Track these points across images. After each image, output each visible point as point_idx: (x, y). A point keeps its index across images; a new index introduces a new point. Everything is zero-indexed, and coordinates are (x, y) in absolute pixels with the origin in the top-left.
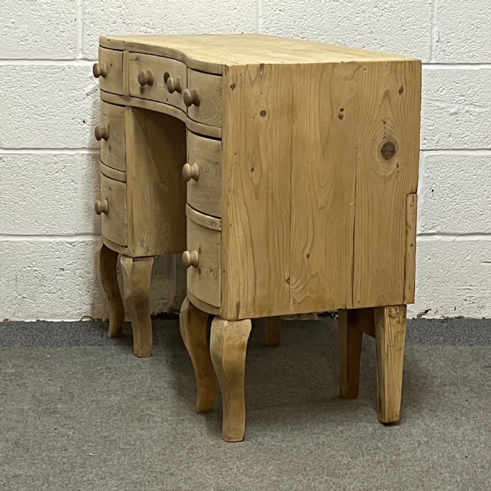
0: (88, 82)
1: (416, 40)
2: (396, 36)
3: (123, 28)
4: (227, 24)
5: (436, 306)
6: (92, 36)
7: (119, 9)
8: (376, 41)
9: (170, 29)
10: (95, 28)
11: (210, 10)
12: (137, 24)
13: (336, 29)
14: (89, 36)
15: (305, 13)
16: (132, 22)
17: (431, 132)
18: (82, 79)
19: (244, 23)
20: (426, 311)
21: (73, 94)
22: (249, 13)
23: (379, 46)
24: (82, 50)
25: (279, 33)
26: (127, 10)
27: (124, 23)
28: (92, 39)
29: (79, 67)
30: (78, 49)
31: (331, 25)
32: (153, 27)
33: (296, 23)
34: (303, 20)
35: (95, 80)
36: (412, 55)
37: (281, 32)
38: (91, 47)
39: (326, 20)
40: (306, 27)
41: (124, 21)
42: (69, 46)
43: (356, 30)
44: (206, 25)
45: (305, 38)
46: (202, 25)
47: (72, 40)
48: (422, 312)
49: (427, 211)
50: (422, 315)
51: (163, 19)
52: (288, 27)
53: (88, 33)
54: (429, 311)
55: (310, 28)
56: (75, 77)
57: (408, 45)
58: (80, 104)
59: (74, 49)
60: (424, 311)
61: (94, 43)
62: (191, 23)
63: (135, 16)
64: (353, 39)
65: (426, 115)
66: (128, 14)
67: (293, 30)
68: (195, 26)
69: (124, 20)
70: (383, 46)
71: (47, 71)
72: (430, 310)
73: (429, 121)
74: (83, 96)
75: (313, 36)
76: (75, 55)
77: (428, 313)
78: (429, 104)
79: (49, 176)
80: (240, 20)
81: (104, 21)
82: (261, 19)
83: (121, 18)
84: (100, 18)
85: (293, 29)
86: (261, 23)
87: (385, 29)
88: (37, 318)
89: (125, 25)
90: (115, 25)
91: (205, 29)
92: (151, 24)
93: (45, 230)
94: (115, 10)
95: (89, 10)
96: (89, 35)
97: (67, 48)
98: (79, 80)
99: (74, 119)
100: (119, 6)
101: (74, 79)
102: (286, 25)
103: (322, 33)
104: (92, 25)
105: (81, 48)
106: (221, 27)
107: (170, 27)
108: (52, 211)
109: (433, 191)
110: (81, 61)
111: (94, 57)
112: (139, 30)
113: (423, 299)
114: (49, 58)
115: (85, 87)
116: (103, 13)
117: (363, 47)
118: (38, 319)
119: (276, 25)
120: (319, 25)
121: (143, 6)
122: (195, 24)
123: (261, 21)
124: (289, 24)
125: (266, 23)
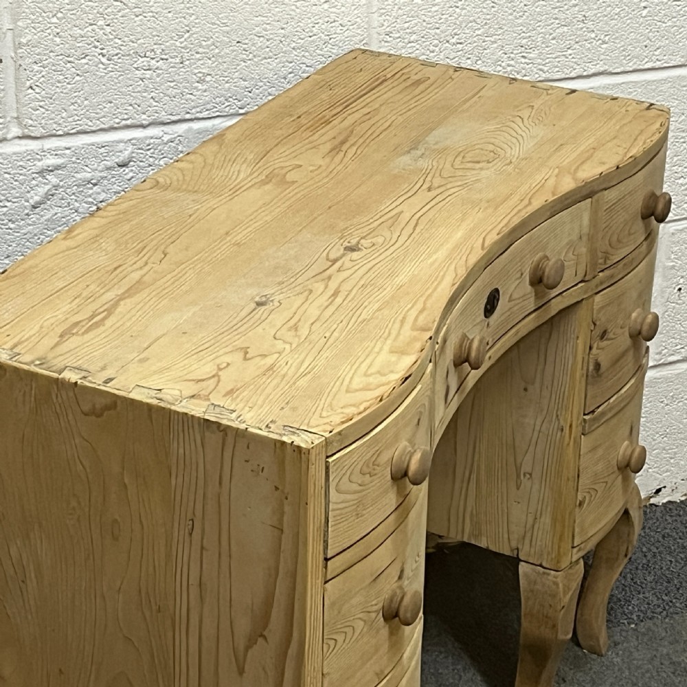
0: (34, 182)
1: (664, 25)
2: (629, 21)
3: (101, 66)
4: (311, 34)
5: (674, 480)
6: (38, 90)
7: (90, 28)
8: (593, 35)
9: (198, 56)
10: (43, 73)
11: (277, 10)
12: (129, 55)
13: (520, 21)
14: (30, 91)
16: (118, 51)
17: (683, 188)
18: (21, 177)
19: (345, 29)
20: (658, 491)
21: (5, 209)
22: (353, 8)
23: (598, 43)
24: (17, 118)
25: (412, 39)
26: (108, 29)
27: (104, 56)
28: (37, 96)
29: (14, 154)
30: (8, 119)
31: (511, 14)
32: (164, 57)
33: (444, 17)
34: (458, 10)
35: (48, 177)
36: (656, 53)
37: (414, 37)
39: (500, 5)
40: (461, 23)
41: (104, 51)
43: (556, 19)
45: (461, 43)
46: (259, 42)
48: (650, 492)
49: (668, 325)
50: (651, 497)
51: (182, 40)
52: (429, 26)
53: (28, 84)
54: (663, 489)
55: (470, 24)
56: (6, 176)
57: (651, 34)
58: (20, 228)
60: (654, 491)
61: (42, 104)
62: (238, 40)
63: (126, 39)
64: (551, 34)
65: (675, 159)
66: (111, 37)
67: (438, 31)
68: (246, 46)
69: (102, 49)
70: (604, 42)
72: (665, 487)
73: (680, 169)
74: (26, 211)
75: (475, 39)
76: (5, 131)
77: (660, 493)
78: (682, 138)
80: (337, 24)
81: (61, 57)
82: (375, 16)
83: (96, 47)
84: (51, 51)
85: (438, 28)
86: (376, 24)
87: (609, 9)
89: (104, 60)
90: (84, 61)
91: (268, 49)
92: (158, 52)
94: (82, 33)
95: (29, 37)
96: (31, 87)
98: (16, 181)
99: (8, 257)
100: (92, 22)
101: (6, 179)
102: (424, 24)
103: (492, 31)
104: (36, 67)
105: (15, 115)
106: (300, 41)
107: (197, 53)
109: (680, 289)
110: (17, 141)
111: (44, 131)
112: (135, 66)
113: (654, 472)
115: (29, 192)
116: (58, 40)
117: (569, 48)
119: (407, 25)
120: (488, 17)
121: (141, 17)
122: (247, 41)
123: (377, 20)
124: (432, 20)
125: (386, 24)
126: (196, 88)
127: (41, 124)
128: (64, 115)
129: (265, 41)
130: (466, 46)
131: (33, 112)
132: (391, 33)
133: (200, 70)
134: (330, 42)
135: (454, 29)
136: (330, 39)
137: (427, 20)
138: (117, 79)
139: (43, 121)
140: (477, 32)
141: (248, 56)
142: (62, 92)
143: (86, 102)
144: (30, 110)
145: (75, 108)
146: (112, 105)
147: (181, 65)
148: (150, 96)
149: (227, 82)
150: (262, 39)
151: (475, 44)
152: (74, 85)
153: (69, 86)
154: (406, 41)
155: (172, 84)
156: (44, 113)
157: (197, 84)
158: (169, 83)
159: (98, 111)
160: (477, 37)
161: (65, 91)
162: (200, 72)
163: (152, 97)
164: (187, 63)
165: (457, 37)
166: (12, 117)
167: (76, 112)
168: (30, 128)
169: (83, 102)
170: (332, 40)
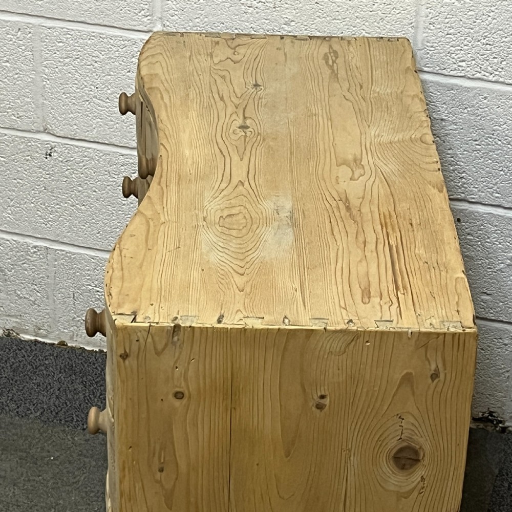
4: (371, 10)
9: (287, 6)
15: (493, 9)
19: (398, 12)
24: (161, 18)
25: (450, 32)
28: (174, 7)
30: (155, 18)
33: (478, 21)
37: (452, 31)
38: (172, 18)
40: (491, 29)
42: (143, 12)
44: (339, 6)
45: (490, 45)
47: (147, 4)
52: (465, 25)
55: (499, 32)
59: (149, 18)
61: (176, 13)
67: (472, 31)
68: (322, 7)
71: (112, 41)
75: (502, 44)
76: (152, 25)
79: (114, 179)
80: (392, 7)
82: (424, 7)
85: (472, 29)
86: (423, 14)
88: (100, 346)
91: (337, 13)
93: (110, 245)
97: (140, 14)
102: (461, 23)
105: (160, 16)
106: (362, 12)
108: (119, 224)
114: (113, 25)
118: (102, 349)
119: (447, 20)
123: (424, 11)
124: (467, 21)
125: (430, 16)
126: (283, 28)
127: (175, 26)
128: (191, 24)
129: (336, 7)
130: (494, 47)
131: (170, 17)
132: (434, 23)
133: (287, 16)
134: (386, 19)
135: (485, 32)
136: (386, 17)
137: (463, 20)
138: (228, 8)
139: (176, 25)
140: (504, 39)
141: (323, 15)
142: (190, 8)
143: (206, 19)
144: (168, 15)
145: (198, 21)
146: (224, 26)
147: (274, 9)
148: (250, 26)
149: (306, 30)
150: (334, 4)
151: (501, 48)
152: (199, 5)
153: (196, 5)
154: (446, 32)
155: (267, 21)
156: (177, 20)
157: (284, 26)
158: (264, 20)
159: (213, 27)
160: (503, 43)
161: (192, 8)
162: (287, 18)
163: (251, 28)
164: (279, 9)
165: (487, 39)
166: (158, 17)
167: (198, 24)
168: (168, 27)
169: (204, 19)
170: (387, 18)
